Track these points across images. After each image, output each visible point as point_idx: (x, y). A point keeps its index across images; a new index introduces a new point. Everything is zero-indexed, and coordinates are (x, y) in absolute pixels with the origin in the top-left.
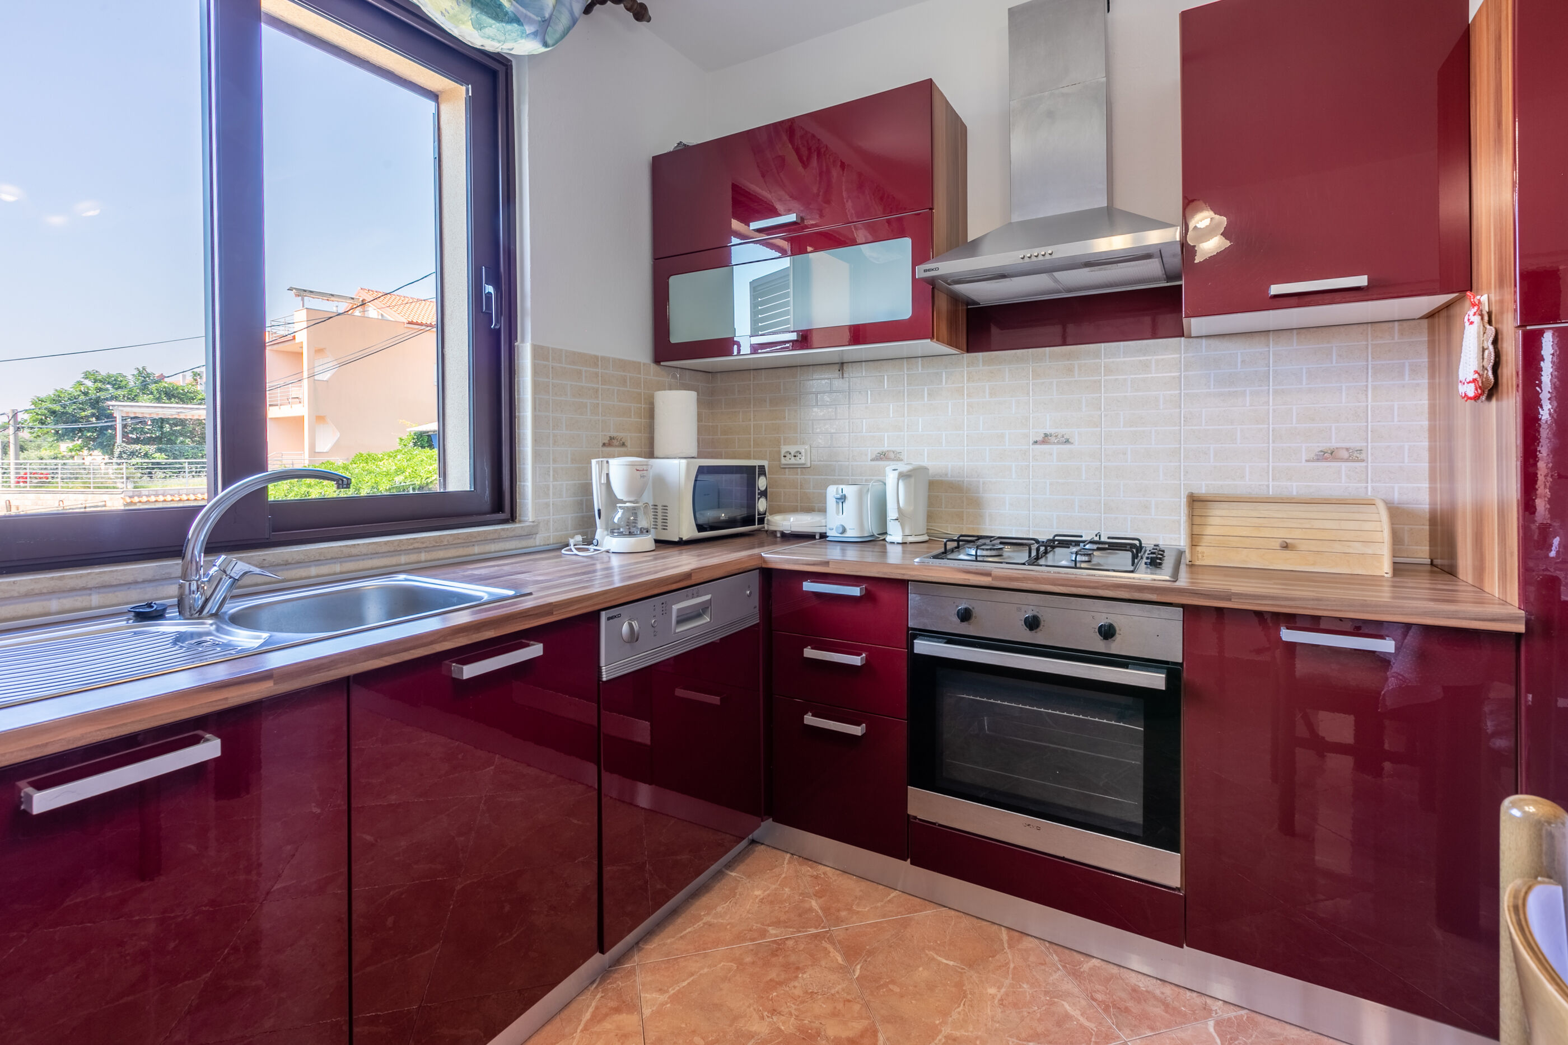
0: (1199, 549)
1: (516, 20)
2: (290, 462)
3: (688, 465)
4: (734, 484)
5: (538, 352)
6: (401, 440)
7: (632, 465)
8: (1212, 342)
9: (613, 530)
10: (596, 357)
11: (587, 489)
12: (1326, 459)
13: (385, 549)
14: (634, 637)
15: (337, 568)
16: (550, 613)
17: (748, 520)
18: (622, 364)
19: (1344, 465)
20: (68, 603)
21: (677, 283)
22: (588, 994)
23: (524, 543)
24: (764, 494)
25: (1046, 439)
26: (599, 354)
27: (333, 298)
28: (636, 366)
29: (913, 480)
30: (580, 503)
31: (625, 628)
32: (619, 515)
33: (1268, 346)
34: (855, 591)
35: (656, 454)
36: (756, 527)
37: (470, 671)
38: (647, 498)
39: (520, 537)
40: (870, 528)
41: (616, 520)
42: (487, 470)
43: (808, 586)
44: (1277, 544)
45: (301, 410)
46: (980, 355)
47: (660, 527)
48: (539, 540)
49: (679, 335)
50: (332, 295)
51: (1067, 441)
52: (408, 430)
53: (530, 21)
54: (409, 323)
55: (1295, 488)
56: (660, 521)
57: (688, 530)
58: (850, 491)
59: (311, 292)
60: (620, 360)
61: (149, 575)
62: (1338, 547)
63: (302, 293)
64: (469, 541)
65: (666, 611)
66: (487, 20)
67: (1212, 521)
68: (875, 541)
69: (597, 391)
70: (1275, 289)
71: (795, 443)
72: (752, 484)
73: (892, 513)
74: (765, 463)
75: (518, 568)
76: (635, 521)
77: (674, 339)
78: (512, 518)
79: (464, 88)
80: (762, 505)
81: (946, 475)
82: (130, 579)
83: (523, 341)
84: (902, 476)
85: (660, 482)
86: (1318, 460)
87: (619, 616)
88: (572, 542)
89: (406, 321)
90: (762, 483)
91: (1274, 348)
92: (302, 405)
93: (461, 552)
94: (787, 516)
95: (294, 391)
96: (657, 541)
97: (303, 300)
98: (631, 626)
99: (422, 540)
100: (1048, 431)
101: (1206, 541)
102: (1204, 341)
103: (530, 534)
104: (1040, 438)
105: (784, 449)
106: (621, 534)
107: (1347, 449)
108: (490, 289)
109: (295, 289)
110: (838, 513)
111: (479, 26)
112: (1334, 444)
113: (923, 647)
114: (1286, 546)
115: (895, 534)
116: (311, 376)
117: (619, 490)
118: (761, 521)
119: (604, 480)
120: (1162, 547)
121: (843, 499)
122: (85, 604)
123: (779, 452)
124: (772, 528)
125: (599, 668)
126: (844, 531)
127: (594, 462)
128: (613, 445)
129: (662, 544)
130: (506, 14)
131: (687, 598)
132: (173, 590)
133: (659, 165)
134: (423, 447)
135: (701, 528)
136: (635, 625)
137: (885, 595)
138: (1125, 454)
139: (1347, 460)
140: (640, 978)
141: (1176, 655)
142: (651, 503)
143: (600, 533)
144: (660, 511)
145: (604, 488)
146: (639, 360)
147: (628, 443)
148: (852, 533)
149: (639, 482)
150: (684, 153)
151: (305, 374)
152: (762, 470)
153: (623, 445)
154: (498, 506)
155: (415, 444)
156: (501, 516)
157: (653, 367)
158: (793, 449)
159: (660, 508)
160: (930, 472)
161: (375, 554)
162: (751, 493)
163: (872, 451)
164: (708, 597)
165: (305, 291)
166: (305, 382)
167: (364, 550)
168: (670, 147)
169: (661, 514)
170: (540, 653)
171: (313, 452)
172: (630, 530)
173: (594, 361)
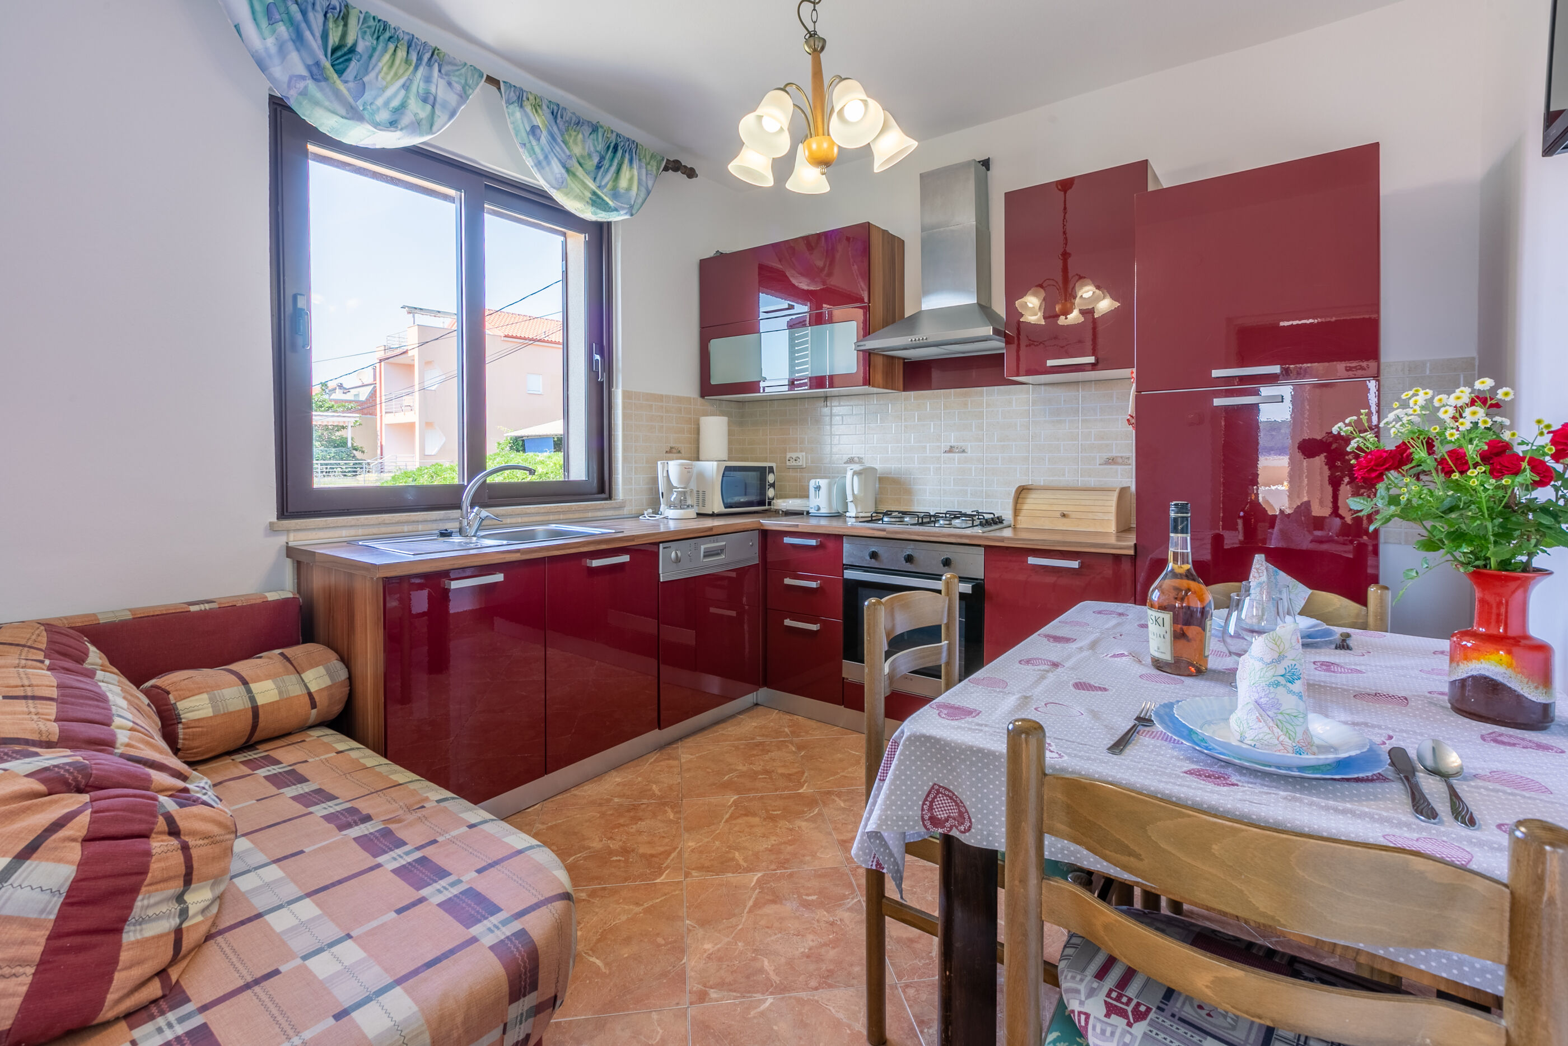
0: (1019, 518)
1: (616, 210)
2: (404, 464)
3: (718, 466)
4: (752, 477)
5: (626, 395)
6: (499, 444)
7: (681, 465)
8: (1047, 388)
9: (671, 505)
10: (662, 396)
11: (655, 480)
12: (1110, 464)
13: (543, 511)
14: (678, 560)
15: (519, 520)
16: (633, 540)
17: (762, 503)
18: (679, 399)
19: (1119, 467)
20: (410, 528)
21: (716, 345)
22: (652, 754)
23: (617, 513)
24: (773, 485)
25: (951, 450)
26: (664, 393)
27: (439, 315)
28: (688, 400)
29: (863, 476)
30: (651, 489)
31: (673, 555)
32: (674, 496)
33: (1078, 391)
34: (813, 542)
35: (701, 458)
36: (767, 507)
37: (596, 563)
38: (693, 486)
39: (615, 508)
40: (837, 507)
41: (672, 499)
42: (595, 467)
43: (787, 540)
44: (1058, 514)
45: (412, 417)
46: (912, 393)
47: (701, 505)
48: (626, 511)
49: (717, 378)
50: (439, 312)
51: (964, 451)
52: (505, 435)
53: (623, 208)
54: (505, 336)
55: (1093, 482)
56: (701, 501)
57: (718, 507)
58: (823, 483)
59: (421, 309)
60: (678, 397)
61: (441, 517)
62: (1091, 516)
63: (413, 311)
64: (586, 510)
65: (697, 548)
66: (599, 211)
67: (1028, 501)
68: (839, 516)
69: (662, 417)
70: (1050, 363)
71: (796, 451)
72: (763, 479)
73: (850, 498)
74: (774, 465)
75: (615, 524)
76: (685, 499)
77: (714, 381)
78: (610, 497)
79: (583, 235)
80: (771, 493)
81: (891, 473)
82: (434, 518)
83: (617, 387)
84: (855, 473)
85: (701, 476)
86: (1105, 464)
87: (670, 547)
88: (646, 512)
89: (503, 335)
90: (771, 478)
91: (1081, 393)
92: (413, 412)
93: (582, 515)
94: (787, 500)
95: (407, 400)
96: (698, 514)
97: (414, 317)
98: (676, 553)
99: (562, 507)
100: (953, 444)
101: (1023, 513)
102: (1043, 387)
103: (621, 507)
104: (948, 449)
105: (789, 455)
106: (675, 508)
107: (1122, 457)
108: (598, 357)
109: (408, 307)
110: (816, 497)
111: (595, 214)
112: (1114, 454)
113: (849, 574)
114: (1064, 515)
115: (852, 512)
116: (423, 389)
117: (675, 482)
118: (770, 504)
119: (665, 474)
120: (1003, 518)
121: (818, 488)
122: (414, 529)
123: (786, 457)
124: (775, 508)
125: (659, 574)
126: (819, 509)
127: (659, 463)
128: (672, 452)
129: (699, 515)
130: (610, 207)
131: (710, 542)
132: (457, 525)
133: (705, 265)
134: (518, 451)
135: (727, 506)
136: (679, 554)
137: (831, 545)
138: (997, 459)
139: (1121, 464)
140: (680, 751)
141: (980, 574)
142: (695, 490)
143: (662, 508)
144: (701, 495)
145: (665, 479)
146: (688, 396)
147: (683, 451)
148: (824, 510)
149: (686, 475)
150: (721, 258)
151: (417, 388)
152: (771, 470)
153: (679, 452)
154: (602, 490)
155: (511, 448)
156: (603, 496)
157: (700, 399)
158: (794, 455)
159: (701, 492)
160: (879, 471)
161: (538, 514)
162: (763, 485)
163: (846, 457)
164: (724, 543)
165: (416, 308)
166: (417, 394)
167: (533, 511)
168: (711, 254)
169: (701, 497)
170: (628, 560)
171: (424, 456)
172: (681, 504)
173: (660, 398)
